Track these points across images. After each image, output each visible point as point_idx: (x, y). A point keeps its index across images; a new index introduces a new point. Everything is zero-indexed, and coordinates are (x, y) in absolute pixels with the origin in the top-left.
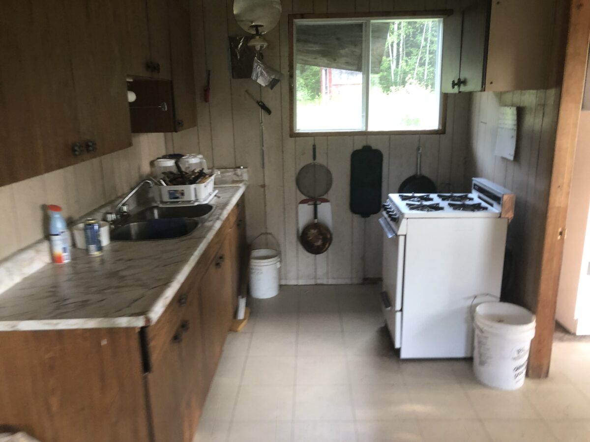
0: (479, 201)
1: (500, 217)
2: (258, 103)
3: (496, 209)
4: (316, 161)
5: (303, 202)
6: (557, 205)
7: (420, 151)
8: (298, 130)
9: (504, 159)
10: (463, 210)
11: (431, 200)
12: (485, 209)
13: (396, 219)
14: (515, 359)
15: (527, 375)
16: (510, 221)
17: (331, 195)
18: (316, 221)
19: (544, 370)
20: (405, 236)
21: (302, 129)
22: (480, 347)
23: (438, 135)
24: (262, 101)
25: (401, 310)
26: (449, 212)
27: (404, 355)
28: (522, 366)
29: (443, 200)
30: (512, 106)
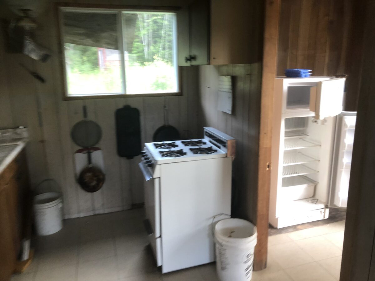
0: (211, 145)
1: (226, 157)
2: (32, 73)
3: (222, 151)
4: (87, 118)
5: (79, 151)
6: (265, 146)
7: (166, 109)
9: (224, 113)
10: (200, 153)
11: (177, 146)
12: (216, 151)
13: (152, 165)
14: (246, 262)
16: (233, 159)
17: (101, 144)
18: (90, 166)
19: (264, 264)
20: (160, 178)
21: (73, 94)
22: (221, 257)
23: (177, 96)
25: (160, 237)
26: (190, 157)
27: (165, 270)
29: (186, 145)
30: (227, 75)
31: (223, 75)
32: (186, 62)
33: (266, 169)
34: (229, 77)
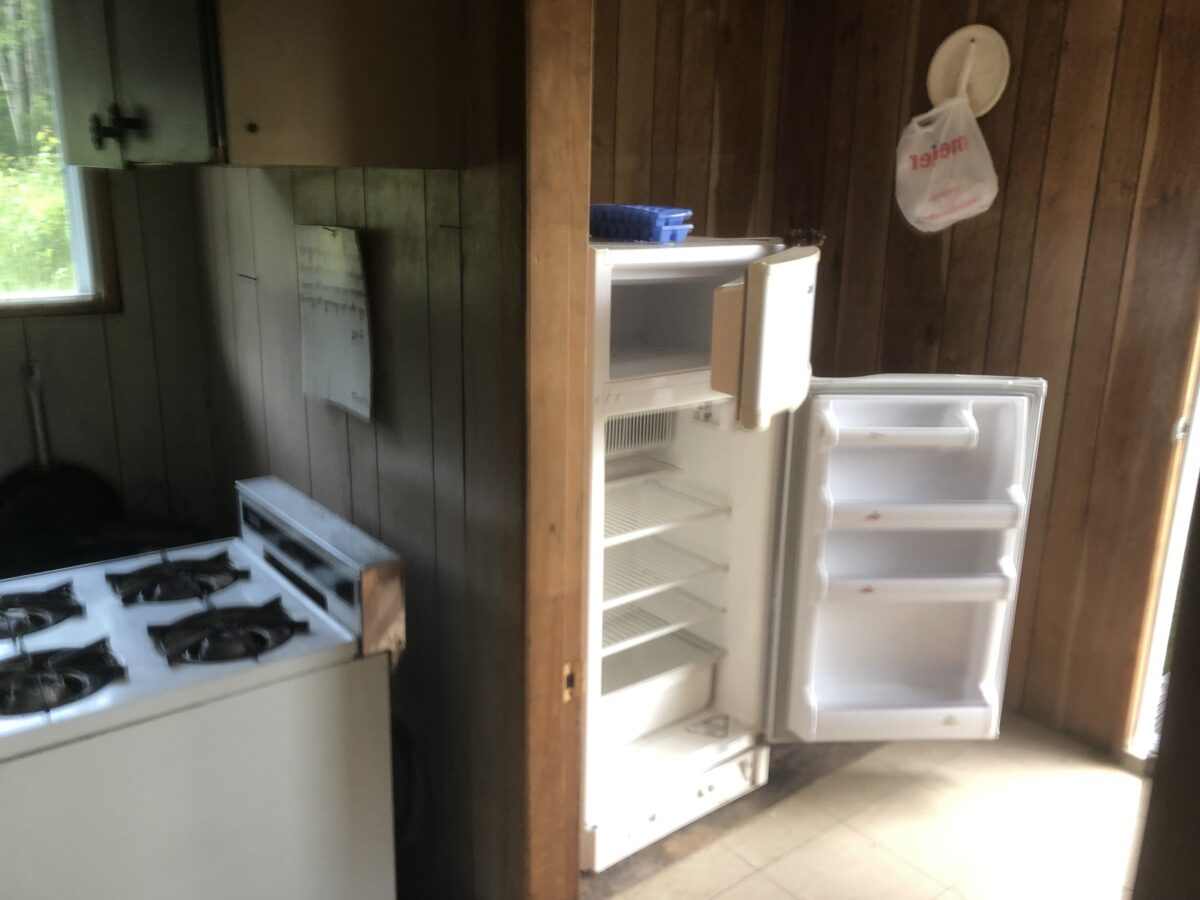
1: (359, 655)
6: (554, 589)
9: (334, 408)
12: (300, 626)
23: (97, 318)
29: (129, 602)
30: (338, 225)
31: (316, 223)
32: (99, 143)
34: (352, 234)
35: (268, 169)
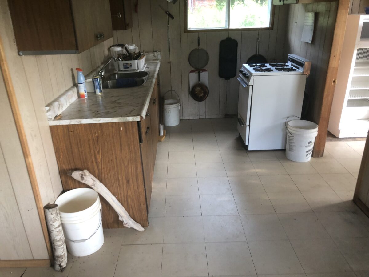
0: (292, 67)
1: (303, 74)
2: (166, 12)
3: (301, 70)
4: (200, 46)
5: (192, 71)
6: (333, 66)
7: (259, 41)
8: (189, 28)
9: (306, 43)
10: (283, 71)
11: (266, 66)
12: (295, 70)
13: (248, 77)
14: (307, 147)
15: (312, 156)
16: (308, 76)
17: (208, 67)
18: (200, 82)
19: (321, 153)
20: (253, 86)
21: (191, 28)
22: (289, 142)
23: (269, 31)
24: (169, 11)
25: (249, 126)
26: (276, 73)
27: (250, 149)
28: (310, 150)
29: (272, 66)
30: (312, 12)
33: (332, 83)
35: (303, 4)
